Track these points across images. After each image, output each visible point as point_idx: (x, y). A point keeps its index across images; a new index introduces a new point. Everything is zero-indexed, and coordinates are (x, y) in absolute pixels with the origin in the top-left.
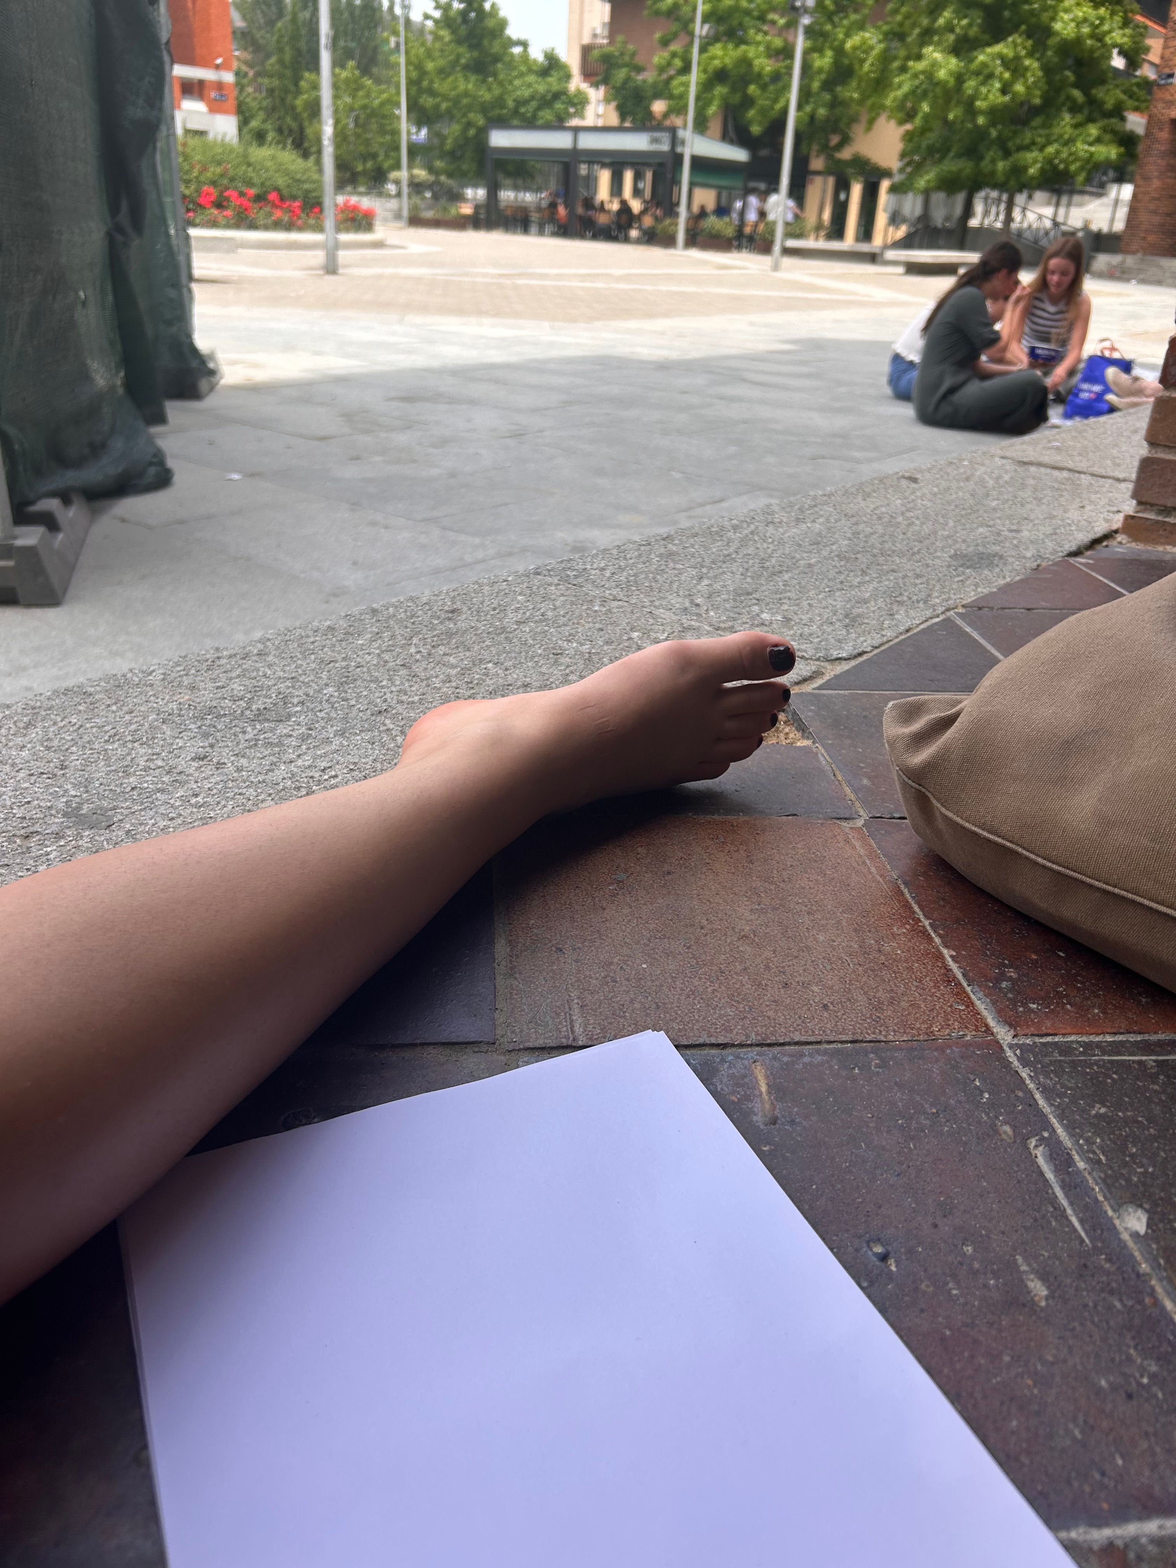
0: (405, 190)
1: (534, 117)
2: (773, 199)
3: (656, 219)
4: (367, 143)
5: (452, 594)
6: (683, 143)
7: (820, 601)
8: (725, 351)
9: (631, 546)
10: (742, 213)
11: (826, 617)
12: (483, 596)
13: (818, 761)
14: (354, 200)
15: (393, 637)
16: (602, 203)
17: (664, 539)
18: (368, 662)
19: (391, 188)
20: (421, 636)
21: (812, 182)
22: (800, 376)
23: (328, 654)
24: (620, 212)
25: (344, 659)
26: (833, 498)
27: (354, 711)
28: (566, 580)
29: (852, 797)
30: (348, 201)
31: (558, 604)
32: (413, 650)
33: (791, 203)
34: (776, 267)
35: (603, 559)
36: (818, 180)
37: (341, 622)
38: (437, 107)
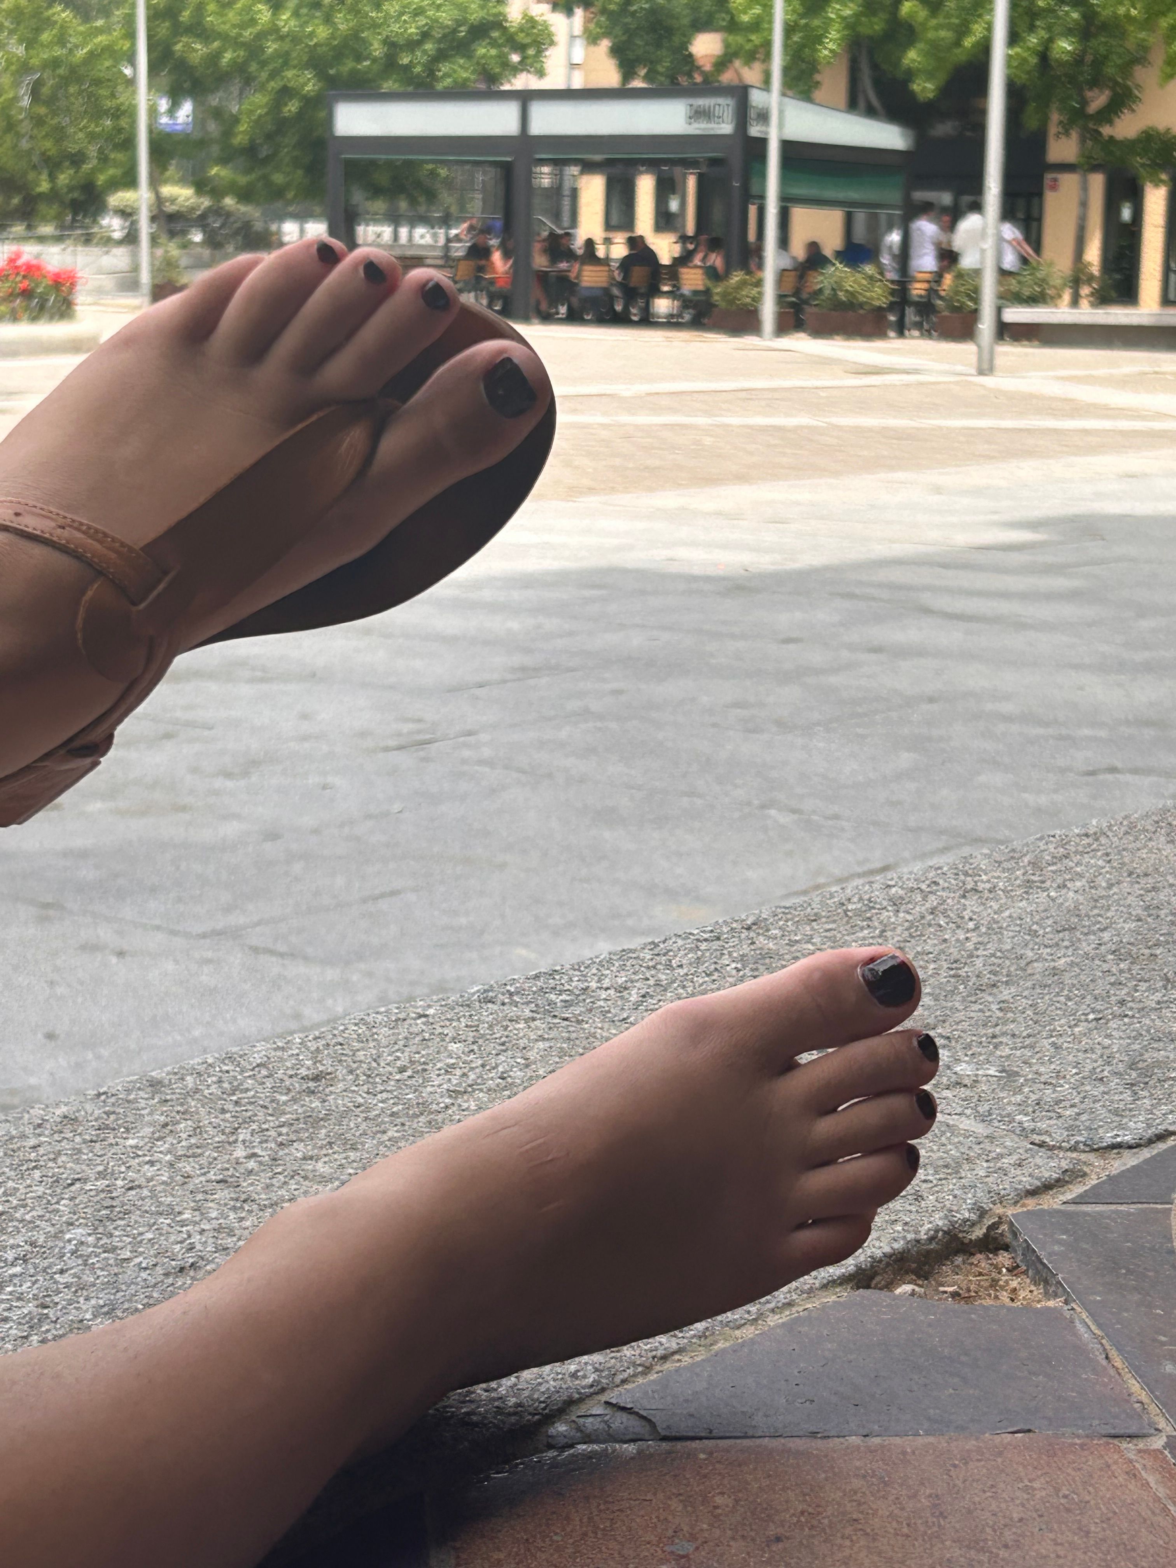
0: (145, 228)
1: (431, 72)
2: (970, 223)
3: (712, 274)
4: (59, 134)
5: (313, 1046)
6: (764, 117)
7: (1076, 1039)
8: (880, 550)
9: (680, 942)
10: (904, 255)
11: (1089, 1067)
12: (378, 1046)
13: (1075, 1334)
14: (29, 251)
15: (198, 1130)
16: (590, 244)
17: (749, 928)
18: (150, 1180)
19: (113, 225)
20: (254, 1126)
21: (1054, 187)
22: (1050, 596)
23: (67, 1167)
24: (626, 264)
25: (101, 1175)
26: (1103, 840)
27: (130, 1271)
28: (550, 1011)
29: (1144, 1396)
30: (18, 255)
31: (532, 1055)
32: (240, 1152)
33: (1010, 231)
34: (986, 368)
35: (622, 968)
36: (1069, 182)
37: (89, 1107)
38: (214, 58)
